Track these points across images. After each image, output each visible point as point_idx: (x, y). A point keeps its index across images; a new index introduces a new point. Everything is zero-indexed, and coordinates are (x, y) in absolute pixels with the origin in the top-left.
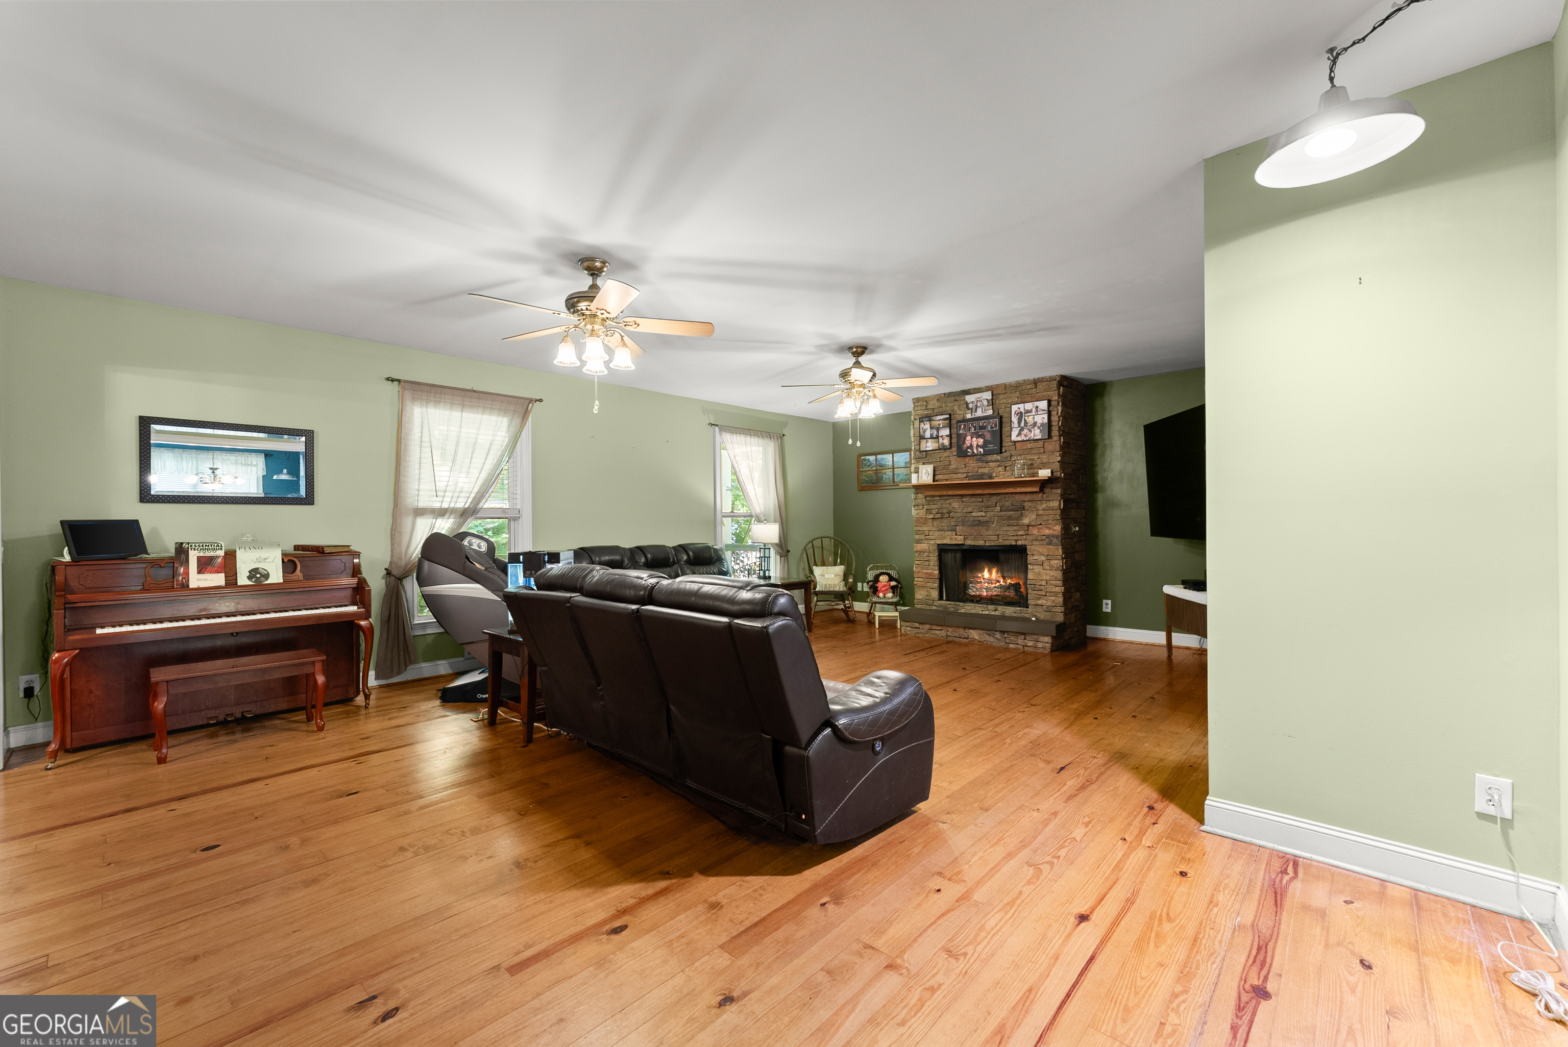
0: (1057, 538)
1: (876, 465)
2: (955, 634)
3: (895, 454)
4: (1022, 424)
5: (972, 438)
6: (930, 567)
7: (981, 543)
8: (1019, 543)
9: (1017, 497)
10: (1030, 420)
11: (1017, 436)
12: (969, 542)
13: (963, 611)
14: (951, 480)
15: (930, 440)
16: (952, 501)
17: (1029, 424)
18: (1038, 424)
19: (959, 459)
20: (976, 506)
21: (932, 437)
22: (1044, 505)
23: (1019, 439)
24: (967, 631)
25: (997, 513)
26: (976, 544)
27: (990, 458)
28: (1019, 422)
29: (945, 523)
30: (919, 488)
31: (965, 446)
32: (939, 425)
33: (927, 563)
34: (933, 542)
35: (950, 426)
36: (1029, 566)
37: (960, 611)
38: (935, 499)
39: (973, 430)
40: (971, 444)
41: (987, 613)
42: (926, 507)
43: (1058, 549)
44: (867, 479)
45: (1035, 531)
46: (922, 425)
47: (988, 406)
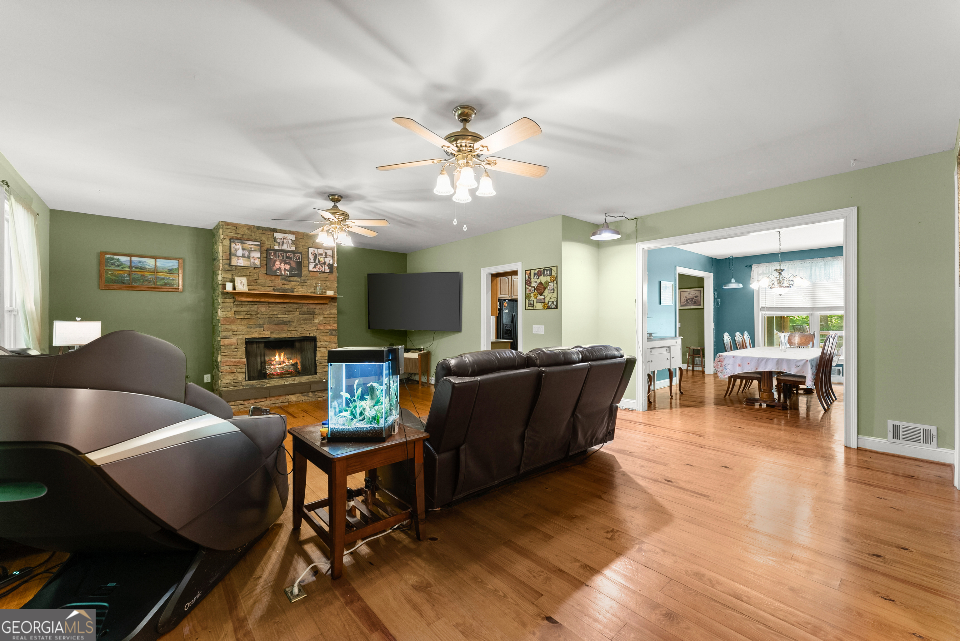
0: (336, 331)
1: (130, 267)
2: (278, 401)
3: (157, 259)
4: (317, 261)
5: (281, 263)
6: (238, 356)
7: (284, 336)
8: (312, 335)
9: (311, 306)
10: (322, 260)
11: (313, 268)
12: (274, 336)
13: (268, 385)
14: (259, 290)
15: (241, 258)
16: (260, 306)
17: (321, 263)
18: (327, 263)
19: (266, 276)
20: (281, 310)
21: (243, 256)
22: (328, 312)
23: (315, 270)
24: (287, 397)
25: (296, 316)
26: (280, 337)
27: (292, 279)
28: (315, 260)
29: (252, 323)
30: (234, 295)
31: (275, 268)
32: (251, 248)
33: (235, 353)
34: (241, 337)
35: (261, 251)
36: (318, 349)
37: (266, 386)
38: (243, 303)
39: (281, 258)
40: (280, 267)
41: (288, 383)
42: (234, 310)
43: (335, 337)
44: (114, 278)
45: (321, 327)
46: (233, 245)
47: (292, 244)
